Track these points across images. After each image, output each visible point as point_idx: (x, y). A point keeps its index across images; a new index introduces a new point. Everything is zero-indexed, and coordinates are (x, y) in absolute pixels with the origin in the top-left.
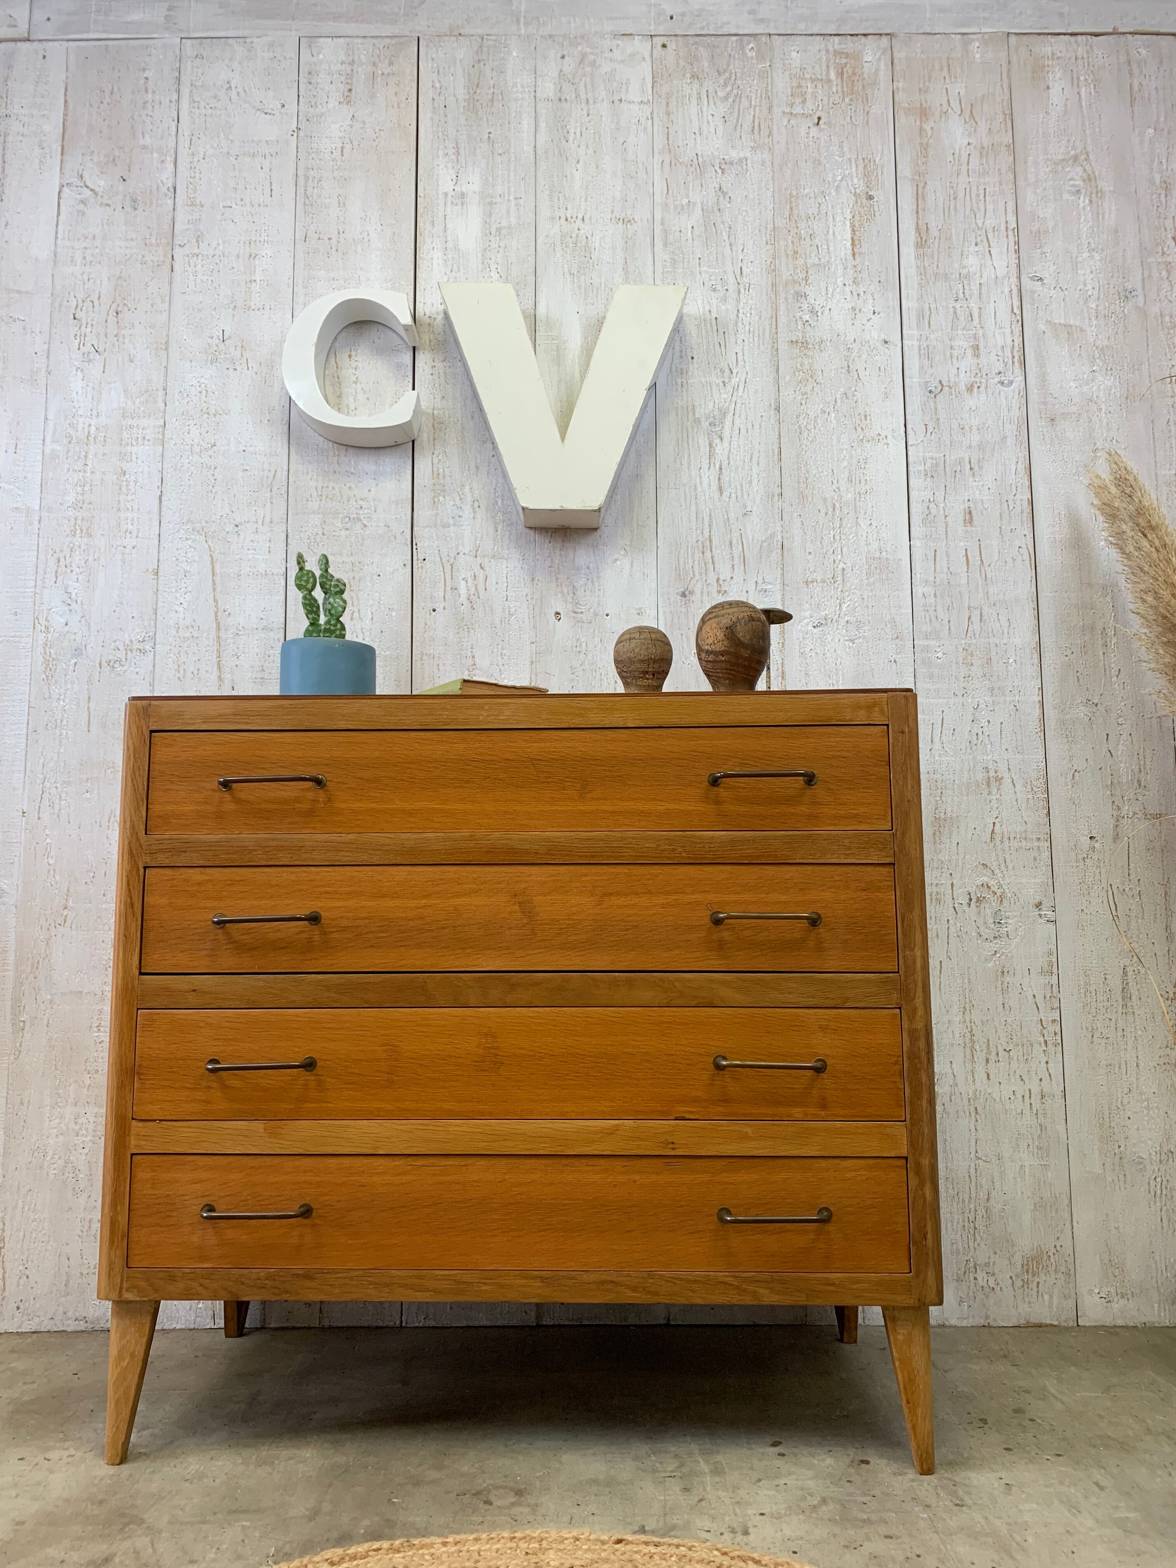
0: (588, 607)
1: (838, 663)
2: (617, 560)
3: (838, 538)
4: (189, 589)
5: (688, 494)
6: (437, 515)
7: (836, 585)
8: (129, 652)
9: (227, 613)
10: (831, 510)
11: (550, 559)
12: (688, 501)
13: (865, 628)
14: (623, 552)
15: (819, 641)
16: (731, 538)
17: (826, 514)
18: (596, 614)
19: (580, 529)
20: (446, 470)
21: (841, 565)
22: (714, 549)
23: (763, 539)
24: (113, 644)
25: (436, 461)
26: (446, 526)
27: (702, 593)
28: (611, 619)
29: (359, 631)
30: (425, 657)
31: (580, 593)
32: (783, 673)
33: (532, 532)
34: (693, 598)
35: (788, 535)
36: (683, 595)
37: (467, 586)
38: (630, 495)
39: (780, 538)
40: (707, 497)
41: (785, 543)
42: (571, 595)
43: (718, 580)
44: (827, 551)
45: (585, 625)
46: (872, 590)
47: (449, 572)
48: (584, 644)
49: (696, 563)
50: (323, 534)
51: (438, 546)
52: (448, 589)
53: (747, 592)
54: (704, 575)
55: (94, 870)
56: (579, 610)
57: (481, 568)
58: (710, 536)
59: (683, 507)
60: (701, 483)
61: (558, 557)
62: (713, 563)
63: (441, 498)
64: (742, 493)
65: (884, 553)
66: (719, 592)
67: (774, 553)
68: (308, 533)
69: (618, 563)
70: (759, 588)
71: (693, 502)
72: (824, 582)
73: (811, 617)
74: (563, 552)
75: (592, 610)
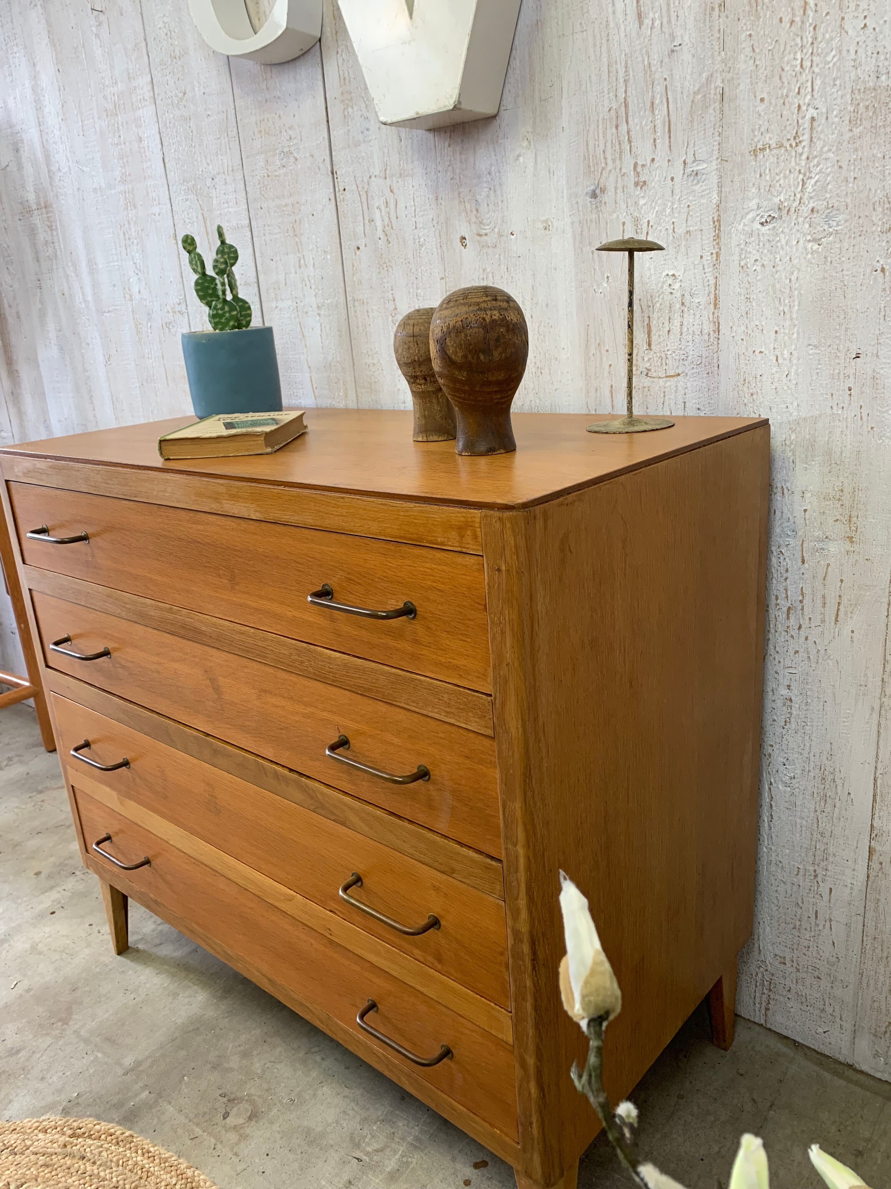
0: (492, 225)
1: (793, 278)
2: (519, 156)
3: (807, 64)
5: (598, 37)
6: (349, 131)
7: (800, 149)
8: (175, 314)
10: (799, 12)
11: (450, 168)
12: (598, 49)
13: (841, 217)
14: (525, 143)
15: (767, 245)
16: (653, 97)
17: (792, 22)
18: (500, 235)
19: (478, 120)
20: (350, 70)
21: (812, 112)
22: (630, 119)
23: (696, 89)
24: (166, 308)
25: (340, 62)
26: (357, 144)
27: (616, 188)
28: (516, 238)
29: (306, 279)
30: (357, 304)
31: (483, 208)
32: (716, 298)
33: (430, 136)
34: (606, 198)
35: (729, 76)
36: (594, 195)
37: (381, 216)
38: (530, 57)
39: (719, 83)
40: (622, 35)
41: (726, 90)
42: (475, 212)
43: (636, 165)
44: (790, 90)
45: (490, 251)
46: (856, 150)
47: (365, 200)
48: (490, 276)
49: (609, 145)
50: (268, 176)
51: (353, 172)
52: (366, 221)
53: (672, 179)
54: (618, 162)
56: (483, 232)
57: (392, 191)
58: (625, 98)
59: (592, 58)
60: (614, 13)
61: (458, 163)
62: (630, 141)
63: (350, 110)
64: (669, 16)
65: (883, 78)
66: (636, 184)
67: (711, 111)
68: (258, 177)
69: (521, 159)
70: (688, 170)
71: (604, 49)
72: (781, 146)
73: (759, 208)
74: (463, 157)
75: (496, 230)
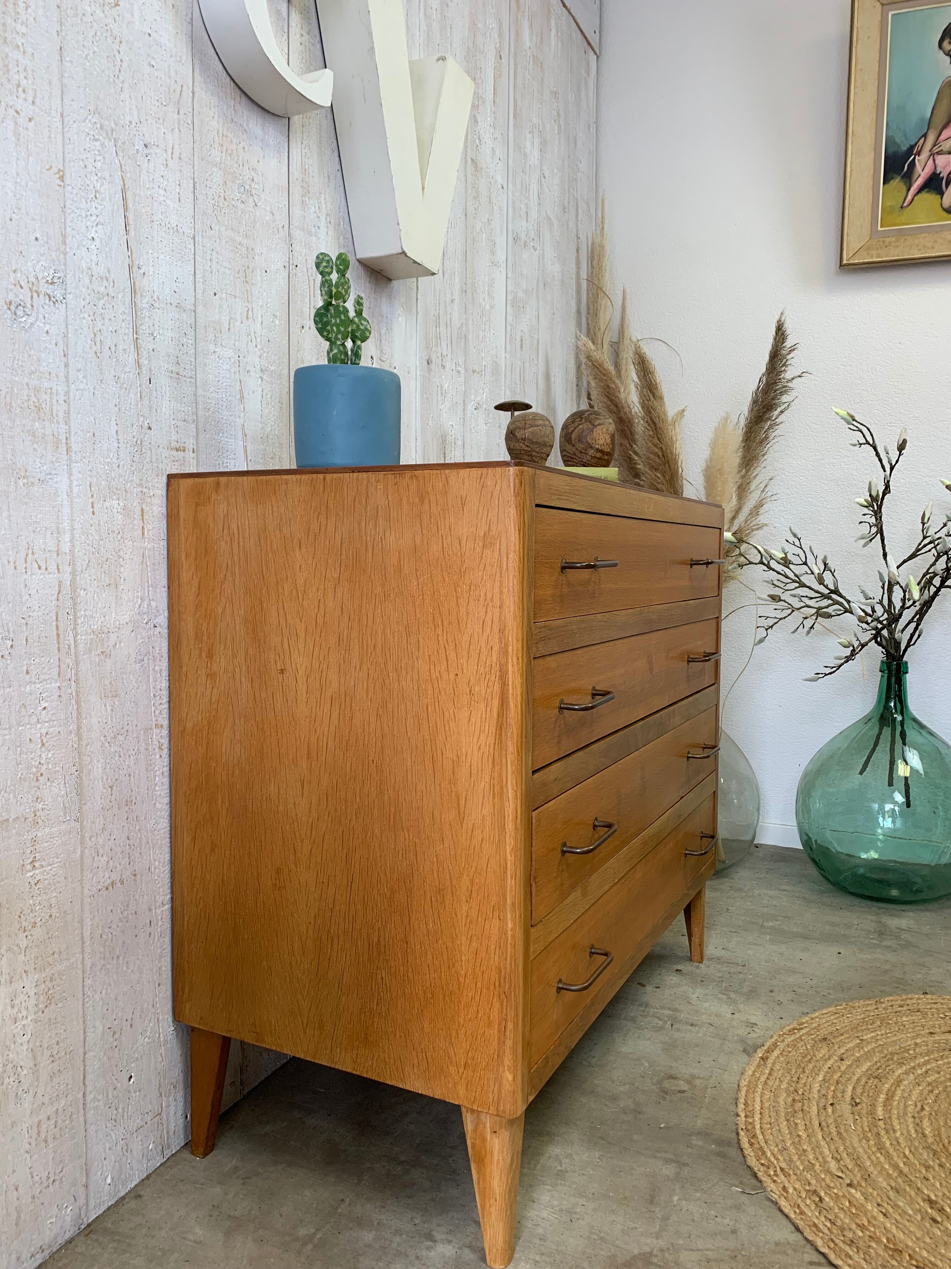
2: (399, 315)
3: (483, 339)
4: (101, 219)
6: (304, 217)
7: (482, 377)
8: (35, 295)
9: (142, 271)
14: (402, 309)
15: (476, 421)
16: (447, 320)
20: (310, 167)
21: (484, 362)
22: (440, 326)
24: (12, 275)
25: (303, 152)
26: (310, 233)
29: (253, 334)
31: (383, 341)
36: (428, 362)
42: (379, 341)
43: (442, 354)
44: (480, 348)
46: (493, 387)
49: (433, 335)
50: (225, 199)
51: (305, 255)
53: (452, 370)
54: (436, 349)
55: (12, 635)
58: (439, 314)
61: (373, 300)
62: (440, 339)
63: (307, 199)
65: (497, 359)
66: (442, 365)
69: (400, 319)
70: (457, 369)
72: (479, 373)
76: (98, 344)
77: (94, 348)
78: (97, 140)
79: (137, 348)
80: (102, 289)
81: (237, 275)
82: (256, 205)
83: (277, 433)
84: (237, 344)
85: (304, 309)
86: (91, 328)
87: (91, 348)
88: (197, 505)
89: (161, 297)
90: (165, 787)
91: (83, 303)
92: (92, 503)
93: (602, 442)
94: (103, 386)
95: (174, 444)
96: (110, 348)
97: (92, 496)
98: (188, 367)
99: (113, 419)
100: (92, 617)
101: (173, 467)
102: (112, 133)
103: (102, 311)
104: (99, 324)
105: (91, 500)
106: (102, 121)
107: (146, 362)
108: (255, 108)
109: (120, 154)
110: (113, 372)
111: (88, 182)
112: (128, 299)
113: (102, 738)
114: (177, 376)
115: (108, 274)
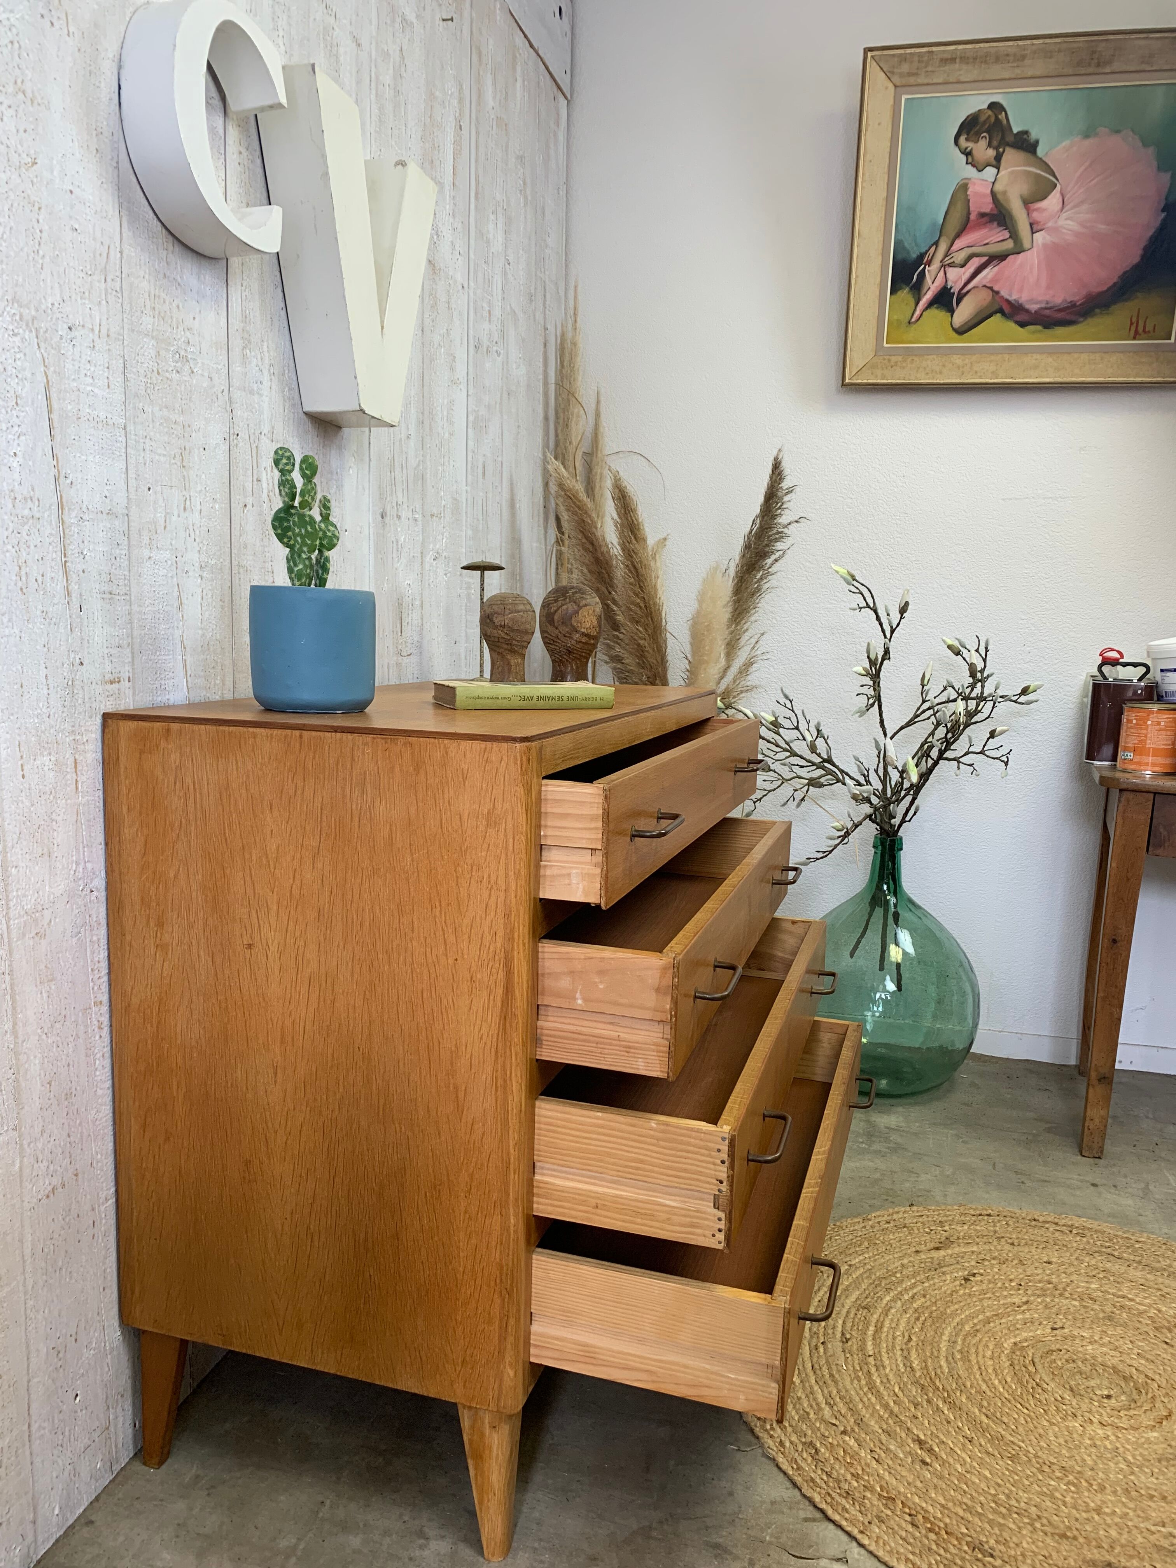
2: (350, 466)
4: (23, 429)
6: (245, 374)
9: (69, 481)
10: (441, 446)
14: (353, 458)
16: (402, 461)
17: (439, 449)
20: (250, 311)
22: (395, 470)
23: (415, 466)
25: (244, 296)
26: (252, 392)
27: (390, 515)
29: (191, 527)
30: (241, 570)
33: (307, 420)
36: (382, 516)
39: (422, 468)
43: (397, 503)
47: (255, 455)
49: (388, 482)
50: (158, 373)
51: (247, 419)
52: (255, 479)
53: (409, 519)
54: (391, 497)
58: (393, 453)
61: (322, 456)
62: (395, 485)
63: (248, 352)
64: (407, 414)
66: (397, 516)
67: (419, 483)
68: (145, 367)
69: (352, 470)
70: (413, 516)
73: (433, 550)
74: (324, 450)
76: (24, 579)
77: (20, 584)
78: (15, 335)
79: (66, 573)
80: (26, 512)
81: (173, 461)
82: (193, 372)
83: (218, 637)
84: (173, 543)
85: (246, 485)
86: (15, 560)
87: (16, 584)
88: (142, 752)
89: (90, 507)
90: (106, 1070)
91: (6, 534)
92: (22, 765)
93: (588, 625)
94: (30, 626)
95: (108, 677)
96: (36, 580)
97: (22, 757)
98: (121, 583)
99: (42, 662)
100: (25, 896)
101: (108, 703)
102: (33, 324)
103: (27, 538)
104: (24, 554)
105: (20, 763)
106: (22, 310)
107: (76, 587)
108: (190, 254)
109: (42, 345)
110: (40, 607)
111: (8, 388)
112: (54, 518)
113: (39, 1031)
114: (110, 596)
115: (32, 493)
